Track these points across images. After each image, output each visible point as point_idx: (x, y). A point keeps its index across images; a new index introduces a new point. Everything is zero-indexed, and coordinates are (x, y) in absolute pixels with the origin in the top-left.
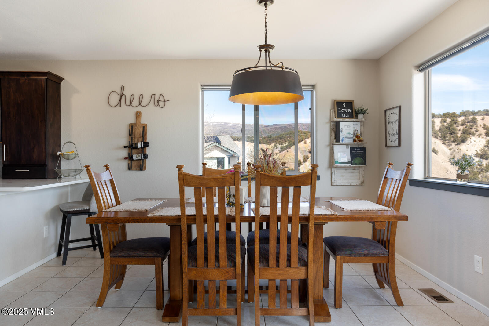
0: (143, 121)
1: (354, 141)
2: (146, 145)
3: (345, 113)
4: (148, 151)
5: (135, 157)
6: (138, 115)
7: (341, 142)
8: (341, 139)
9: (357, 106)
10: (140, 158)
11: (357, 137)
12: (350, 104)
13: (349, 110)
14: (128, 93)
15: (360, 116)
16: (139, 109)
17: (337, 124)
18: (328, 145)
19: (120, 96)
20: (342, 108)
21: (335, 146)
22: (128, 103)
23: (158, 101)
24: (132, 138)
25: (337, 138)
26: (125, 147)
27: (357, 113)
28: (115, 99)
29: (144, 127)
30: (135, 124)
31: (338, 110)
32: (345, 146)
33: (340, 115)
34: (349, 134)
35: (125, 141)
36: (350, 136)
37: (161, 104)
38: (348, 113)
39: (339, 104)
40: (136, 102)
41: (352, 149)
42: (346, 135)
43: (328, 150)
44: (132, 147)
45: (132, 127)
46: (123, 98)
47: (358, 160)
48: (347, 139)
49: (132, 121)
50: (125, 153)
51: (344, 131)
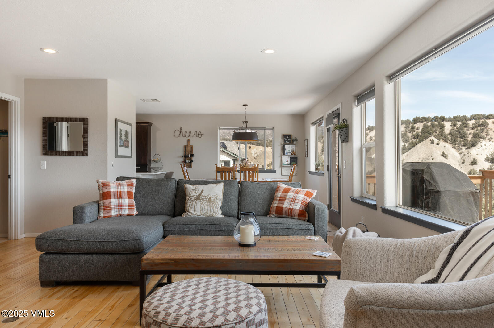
0: (191, 144)
1: (292, 154)
2: (193, 155)
3: (288, 141)
4: (193, 158)
5: (187, 161)
6: (189, 141)
7: (285, 155)
8: (285, 153)
9: (294, 137)
10: (190, 162)
11: (293, 152)
12: (290, 136)
13: (290, 139)
14: (184, 131)
15: (295, 142)
16: (189, 138)
17: (284, 146)
18: (280, 156)
19: (180, 132)
20: (286, 138)
21: (283, 156)
22: (184, 135)
23: (198, 135)
24: (186, 152)
25: (284, 153)
26: (183, 157)
27: (293, 141)
28: (177, 133)
29: (191, 147)
30: (187, 145)
31: (284, 139)
32: (288, 156)
33: (285, 142)
34: (289, 151)
35: (182, 153)
36: (289, 152)
37: (200, 136)
38: (289, 140)
39: (285, 136)
40: (187, 135)
41: (291, 158)
42: (288, 151)
43: (280, 158)
44: (186, 156)
45: (186, 147)
46: (181, 133)
47: (293, 163)
48: (288, 153)
49: (186, 144)
50: (182, 159)
51: (287, 149)
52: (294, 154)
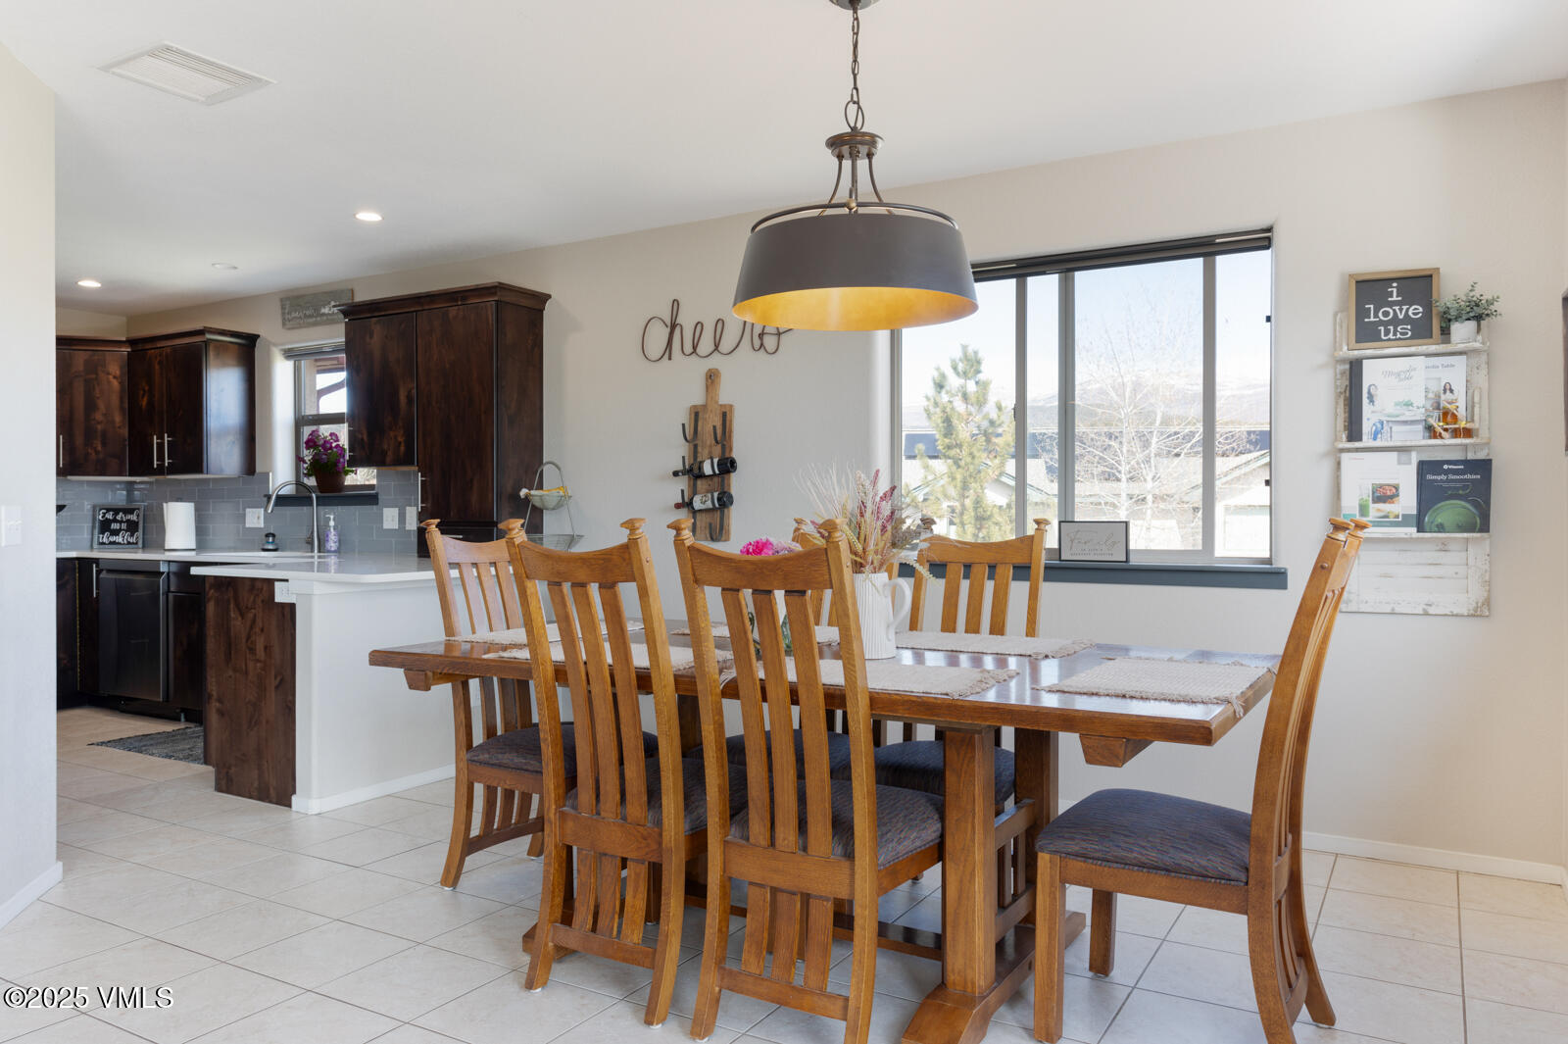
0: (725, 396)
1: (1431, 432)
2: (728, 466)
3: (1395, 322)
4: (736, 483)
5: (697, 504)
6: (712, 377)
7: (1367, 441)
8: (1367, 427)
9: (1451, 290)
10: (709, 505)
11: (1445, 420)
12: (1419, 284)
13: (1415, 311)
14: (686, 320)
15: (1461, 331)
16: (715, 362)
17: (1355, 369)
18: (1326, 454)
19: (669, 329)
20: (1382, 301)
21: (1345, 457)
22: (688, 348)
23: (761, 336)
24: (696, 446)
25: (1354, 431)
26: (676, 474)
27: (1447, 321)
28: (658, 336)
29: (724, 415)
30: (705, 406)
31: (1361, 313)
32: (1395, 455)
33: (1366, 333)
34: (1409, 404)
35: (676, 454)
36: (1408, 416)
37: (770, 342)
38: (1407, 319)
39: (1369, 290)
40: (706, 345)
41: (1424, 468)
42: (1390, 409)
43: (1325, 469)
44: (692, 472)
45: (697, 414)
46: (677, 331)
47: (1450, 511)
48: (1395, 428)
49: (698, 398)
50: (677, 488)
51: (1381, 395)
52: (1456, 433)
